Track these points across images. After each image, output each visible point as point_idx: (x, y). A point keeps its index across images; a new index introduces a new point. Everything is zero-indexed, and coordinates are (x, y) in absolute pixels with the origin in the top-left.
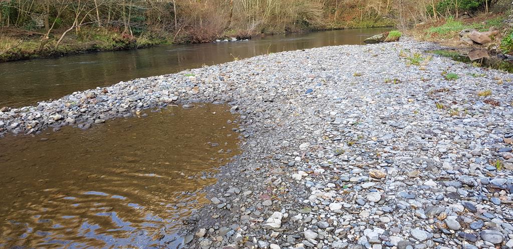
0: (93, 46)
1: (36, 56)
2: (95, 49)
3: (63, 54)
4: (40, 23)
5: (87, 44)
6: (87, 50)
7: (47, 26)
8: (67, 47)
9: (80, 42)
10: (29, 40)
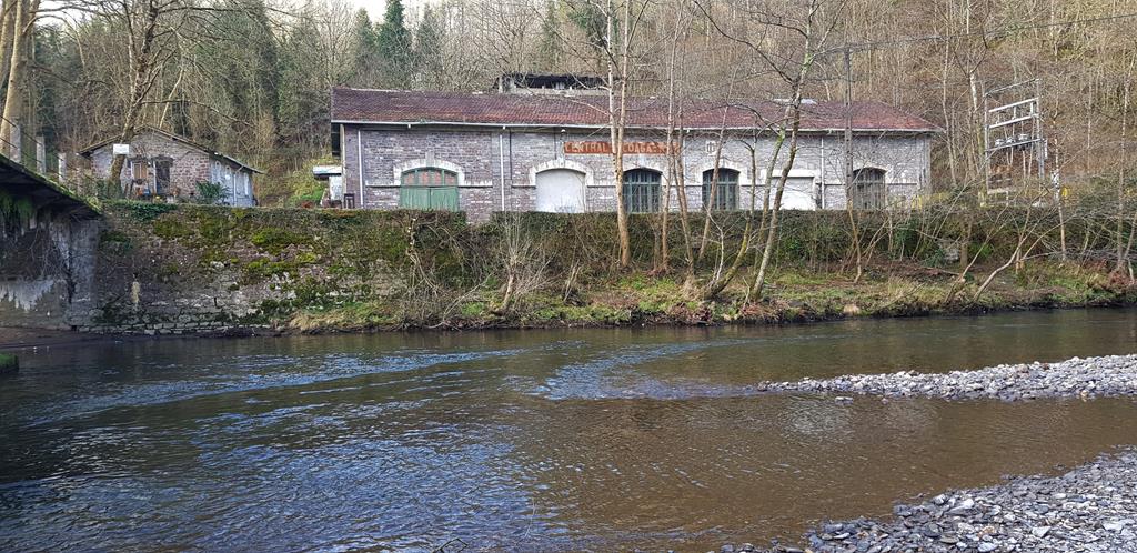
0: (1046, 297)
1: (940, 310)
2: (1049, 304)
3: (986, 309)
4: (952, 254)
5: (1034, 292)
6: (1032, 305)
7: (964, 259)
8: (994, 297)
9: (1021, 289)
10: (930, 284)
